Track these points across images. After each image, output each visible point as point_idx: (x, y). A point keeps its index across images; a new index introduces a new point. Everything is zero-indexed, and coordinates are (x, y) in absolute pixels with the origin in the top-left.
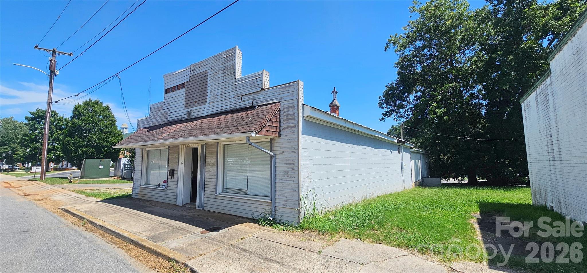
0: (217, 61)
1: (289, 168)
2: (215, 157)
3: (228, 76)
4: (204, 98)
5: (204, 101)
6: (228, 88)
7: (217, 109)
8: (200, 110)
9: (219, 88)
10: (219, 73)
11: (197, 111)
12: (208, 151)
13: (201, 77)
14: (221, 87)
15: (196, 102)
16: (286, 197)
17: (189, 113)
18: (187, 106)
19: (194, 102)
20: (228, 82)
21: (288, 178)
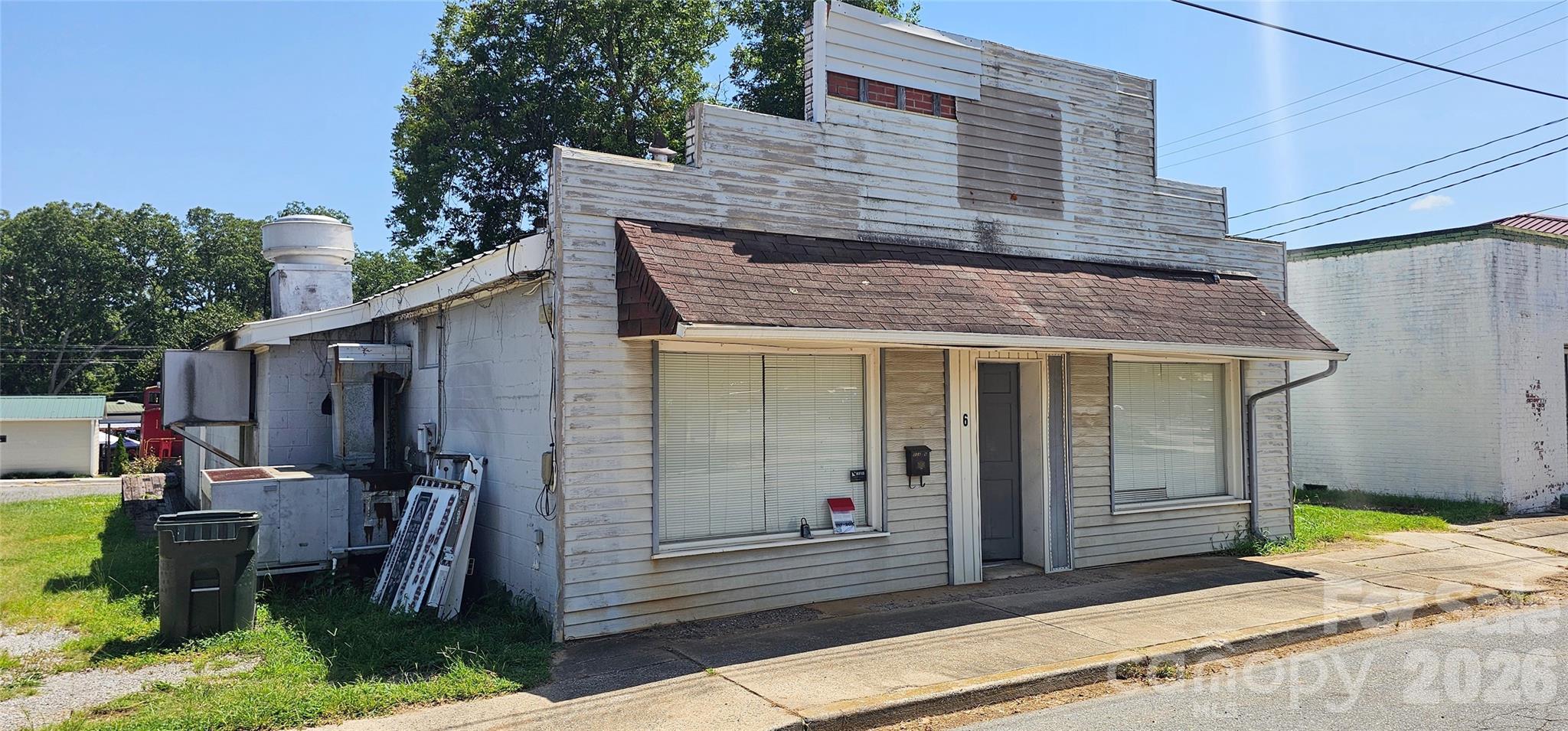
0: (1094, 90)
1: (1272, 426)
2: (1101, 398)
3: (1133, 158)
4: (1053, 195)
5: (1053, 208)
6: (1136, 196)
7: (1105, 250)
8: (1038, 233)
9: (1107, 183)
10: (1101, 134)
11: (1027, 232)
12: (1078, 378)
13: (1033, 110)
14: (1109, 181)
15: (1014, 197)
16: (1270, 488)
17: (987, 232)
18: (969, 197)
19: (1009, 197)
20: (1133, 178)
21: (1272, 446)
